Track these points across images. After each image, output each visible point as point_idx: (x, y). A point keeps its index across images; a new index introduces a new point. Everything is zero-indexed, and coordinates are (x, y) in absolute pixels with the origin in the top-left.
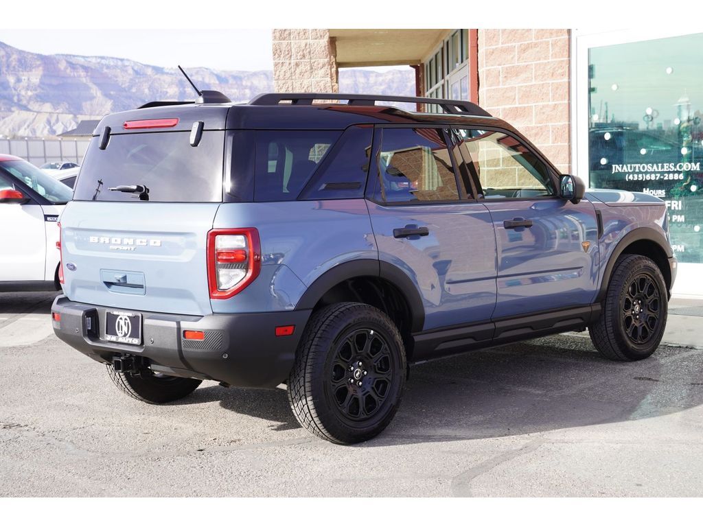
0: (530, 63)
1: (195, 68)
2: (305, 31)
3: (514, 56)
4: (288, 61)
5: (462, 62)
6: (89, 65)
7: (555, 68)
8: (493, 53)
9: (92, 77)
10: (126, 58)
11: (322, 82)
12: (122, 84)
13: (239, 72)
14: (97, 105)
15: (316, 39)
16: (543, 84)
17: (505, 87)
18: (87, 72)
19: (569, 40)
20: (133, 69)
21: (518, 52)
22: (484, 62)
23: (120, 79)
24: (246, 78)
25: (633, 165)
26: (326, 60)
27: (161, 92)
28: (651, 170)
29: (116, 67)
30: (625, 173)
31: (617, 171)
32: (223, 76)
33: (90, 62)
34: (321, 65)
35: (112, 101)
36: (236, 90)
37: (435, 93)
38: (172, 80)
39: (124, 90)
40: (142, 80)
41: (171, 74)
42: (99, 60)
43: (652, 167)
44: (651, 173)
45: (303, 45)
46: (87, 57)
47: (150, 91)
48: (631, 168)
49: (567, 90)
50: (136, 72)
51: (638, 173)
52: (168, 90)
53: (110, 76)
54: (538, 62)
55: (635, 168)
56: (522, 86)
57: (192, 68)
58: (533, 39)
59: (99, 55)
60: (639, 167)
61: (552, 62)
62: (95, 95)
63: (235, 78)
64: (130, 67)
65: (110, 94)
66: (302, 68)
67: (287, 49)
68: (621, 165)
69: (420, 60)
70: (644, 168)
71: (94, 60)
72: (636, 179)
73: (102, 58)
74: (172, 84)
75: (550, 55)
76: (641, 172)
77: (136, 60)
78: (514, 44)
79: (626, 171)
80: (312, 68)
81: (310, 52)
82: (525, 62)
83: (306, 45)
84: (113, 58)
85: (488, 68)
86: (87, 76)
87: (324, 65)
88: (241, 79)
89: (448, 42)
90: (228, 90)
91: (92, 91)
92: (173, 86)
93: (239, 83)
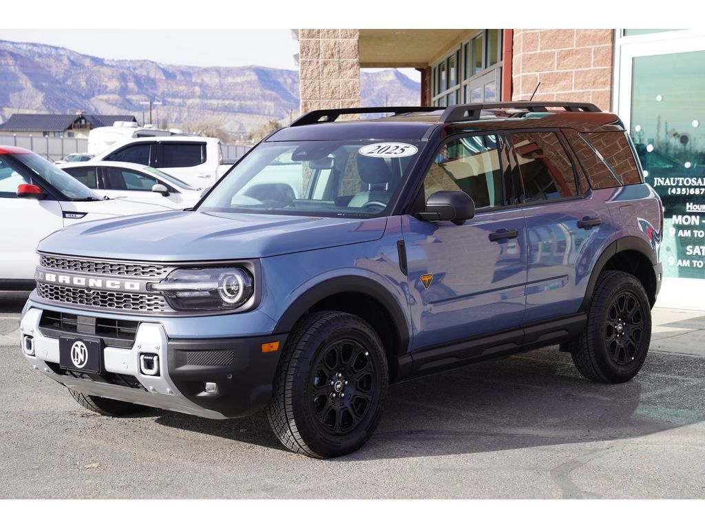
0: (570, 70)
1: (139, 61)
2: (335, 31)
3: (553, 63)
4: (316, 60)
5: (486, 67)
6: (19, 53)
7: (596, 77)
8: (530, 58)
9: (21, 66)
10: (61, 46)
11: (351, 83)
12: (56, 75)
13: (190, 67)
14: (27, 97)
15: (346, 38)
16: (584, 92)
17: (542, 94)
18: (16, 60)
19: (613, 47)
20: (69, 59)
21: (558, 58)
22: (521, 68)
23: (53, 70)
24: (196, 74)
25: (676, 179)
26: (356, 60)
27: (100, 86)
28: (695, 184)
29: (49, 56)
30: (668, 187)
31: (659, 184)
32: (170, 71)
33: (19, 48)
34: (350, 65)
35: (44, 93)
36: (184, 87)
37: (445, 99)
38: (113, 73)
39: (58, 82)
40: (79, 71)
41: (113, 66)
42: (30, 47)
43: (697, 181)
44: (695, 187)
45: (332, 44)
46: (17, 43)
47: (87, 83)
48: (674, 182)
49: (609, 99)
50: (73, 63)
51: (681, 187)
52: (108, 84)
53: (42, 66)
54: (579, 69)
55: (678, 182)
56: (560, 94)
57: (135, 61)
58: (575, 46)
59: (31, 42)
60: (683, 181)
61: (594, 70)
62: (24, 86)
63: (183, 73)
64: (65, 57)
65: (42, 86)
66: (329, 67)
67: (315, 47)
68: (663, 179)
69: (427, 63)
70: (688, 182)
71: (24, 47)
72: (679, 193)
73: (34, 45)
74: (113, 77)
75: (592, 63)
76: (684, 186)
77: (72, 49)
78: (553, 50)
79: (669, 184)
80: (340, 68)
81: (339, 51)
82: (565, 69)
83: (335, 44)
84: (46, 46)
85: (524, 74)
86: (16, 64)
87: (353, 66)
88: (190, 75)
89: (466, 46)
90: (175, 87)
91: (21, 82)
92: (114, 80)
93: (188, 79)
